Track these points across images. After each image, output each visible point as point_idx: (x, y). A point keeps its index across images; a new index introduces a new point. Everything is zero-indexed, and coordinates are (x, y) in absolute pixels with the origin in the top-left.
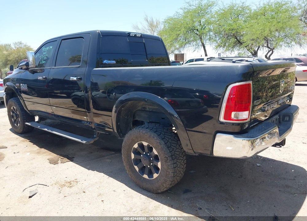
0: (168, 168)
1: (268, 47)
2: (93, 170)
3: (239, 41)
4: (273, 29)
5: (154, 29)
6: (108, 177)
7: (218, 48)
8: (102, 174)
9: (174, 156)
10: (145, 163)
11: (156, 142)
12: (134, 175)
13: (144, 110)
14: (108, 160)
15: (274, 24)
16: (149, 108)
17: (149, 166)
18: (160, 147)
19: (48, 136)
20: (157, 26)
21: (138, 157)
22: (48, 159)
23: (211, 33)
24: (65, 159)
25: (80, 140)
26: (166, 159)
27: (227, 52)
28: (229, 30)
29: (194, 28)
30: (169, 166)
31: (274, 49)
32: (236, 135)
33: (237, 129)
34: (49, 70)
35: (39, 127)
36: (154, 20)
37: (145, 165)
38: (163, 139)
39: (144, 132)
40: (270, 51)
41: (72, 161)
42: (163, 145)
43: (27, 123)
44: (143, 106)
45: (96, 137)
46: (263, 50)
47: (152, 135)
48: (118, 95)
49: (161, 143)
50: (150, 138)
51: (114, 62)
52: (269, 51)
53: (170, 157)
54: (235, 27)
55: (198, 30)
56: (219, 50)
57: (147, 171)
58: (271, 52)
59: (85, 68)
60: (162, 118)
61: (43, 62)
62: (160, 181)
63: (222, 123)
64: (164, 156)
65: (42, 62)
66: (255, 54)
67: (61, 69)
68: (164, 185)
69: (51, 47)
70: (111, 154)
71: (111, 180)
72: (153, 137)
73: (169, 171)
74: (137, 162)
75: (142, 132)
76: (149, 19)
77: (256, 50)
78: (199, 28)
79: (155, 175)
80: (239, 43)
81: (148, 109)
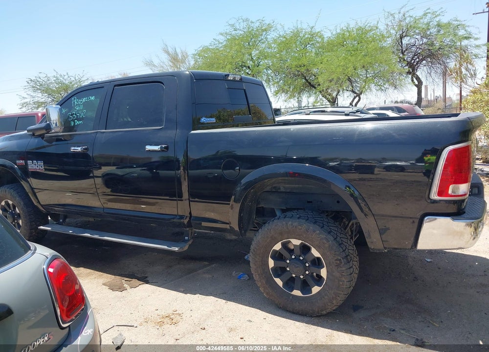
0: (342, 275)
1: (353, 92)
2: (194, 292)
3: (310, 83)
4: (358, 65)
5: (178, 66)
6: (225, 301)
7: (278, 95)
8: (211, 299)
9: (349, 257)
10: (294, 271)
11: (319, 237)
12: (275, 292)
13: (275, 191)
14: (207, 276)
15: (359, 58)
16: (284, 187)
17: (302, 277)
18: (327, 245)
19: (76, 247)
20: (183, 61)
21: (281, 264)
22: (104, 284)
23: (269, 72)
24: (135, 282)
25: (165, 247)
26: (339, 262)
27: (292, 100)
28: (296, 66)
29: (244, 64)
30: (343, 272)
31: (361, 93)
32: (455, 218)
33: (453, 209)
34: (94, 135)
35: (71, 232)
36: (178, 51)
37: (294, 276)
38: (329, 233)
39: (295, 224)
40: (356, 96)
41: (147, 282)
42: (332, 241)
43: (42, 227)
44: (274, 185)
45: (188, 240)
46: (344, 96)
47: (311, 228)
48: (243, 171)
49: (329, 240)
50: (308, 232)
51: (213, 120)
52: (355, 98)
53: (344, 258)
54: (304, 61)
55: (249, 67)
56: (281, 97)
57: (298, 284)
58: (357, 98)
59: (174, 132)
60: (308, 202)
61: (77, 123)
62: (326, 297)
63: (435, 202)
64: (335, 258)
65: (75, 122)
66: (333, 102)
67: (120, 133)
68: (334, 302)
69: (93, 98)
70: (205, 266)
71: (232, 305)
72: (314, 231)
73: (343, 279)
74: (279, 271)
75: (292, 225)
76: (170, 50)
77: (334, 95)
78: (250, 63)
79: (316, 289)
80: (311, 86)
81: (282, 189)
